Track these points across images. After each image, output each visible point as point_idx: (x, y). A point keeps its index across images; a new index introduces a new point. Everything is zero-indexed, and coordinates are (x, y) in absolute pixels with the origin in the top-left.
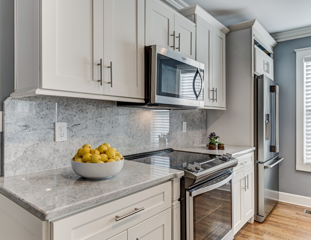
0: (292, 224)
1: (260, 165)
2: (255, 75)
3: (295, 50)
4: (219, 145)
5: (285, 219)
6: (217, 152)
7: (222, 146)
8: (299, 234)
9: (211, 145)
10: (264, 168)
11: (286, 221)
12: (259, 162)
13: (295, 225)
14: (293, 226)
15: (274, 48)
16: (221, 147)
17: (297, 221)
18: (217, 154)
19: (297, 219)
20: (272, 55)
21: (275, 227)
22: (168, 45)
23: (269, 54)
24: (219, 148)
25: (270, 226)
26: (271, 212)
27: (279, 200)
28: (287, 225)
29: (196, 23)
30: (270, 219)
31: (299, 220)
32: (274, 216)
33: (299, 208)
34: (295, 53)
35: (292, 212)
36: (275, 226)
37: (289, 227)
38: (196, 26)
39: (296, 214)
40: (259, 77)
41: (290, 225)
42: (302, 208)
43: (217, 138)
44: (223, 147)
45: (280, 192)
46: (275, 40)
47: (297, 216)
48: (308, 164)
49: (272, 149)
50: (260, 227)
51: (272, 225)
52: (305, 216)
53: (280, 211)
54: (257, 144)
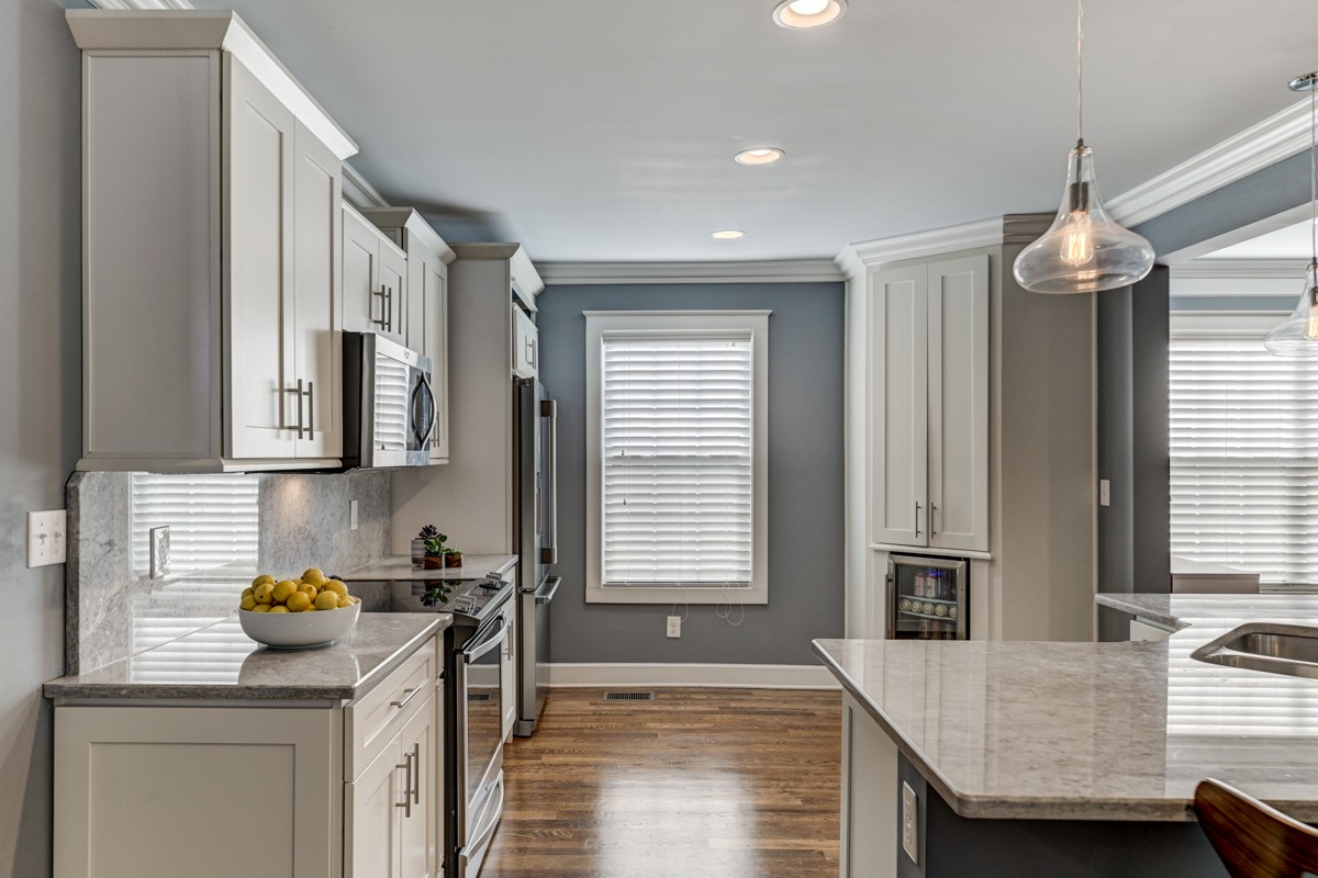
0: (589, 725)
1: (525, 596)
2: (515, 377)
3: (584, 312)
4: (450, 557)
5: (574, 718)
6: (444, 573)
7: (456, 557)
8: (606, 739)
9: (432, 559)
10: (536, 603)
11: (576, 722)
12: (525, 591)
13: (594, 725)
14: (592, 728)
15: (538, 298)
16: (453, 560)
17: (595, 717)
18: (444, 577)
19: (595, 714)
20: (533, 316)
21: (558, 739)
22: (370, 317)
23: (528, 312)
24: (449, 564)
25: (549, 739)
26: (542, 712)
27: (552, 685)
28: (581, 728)
29: (406, 252)
30: (544, 725)
31: (600, 714)
32: (549, 718)
33: (594, 692)
34: (585, 318)
35: (582, 703)
36: (559, 736)
37: (585, 731)
38: (406, 259)
39: (591, 704)
40: (523, 382)
41: (586, 728)
42: (598, 692)
43: (444, 538)
44: (460, 560)
45: (552, 665)
46: (542, 278)
47: (594, 708)
48: (612, 585)
49: (546, 556)
50: (528, 745)
51: (550, 735)
52: (608, 705)
53: (557, 707)
54: (518, 549)
